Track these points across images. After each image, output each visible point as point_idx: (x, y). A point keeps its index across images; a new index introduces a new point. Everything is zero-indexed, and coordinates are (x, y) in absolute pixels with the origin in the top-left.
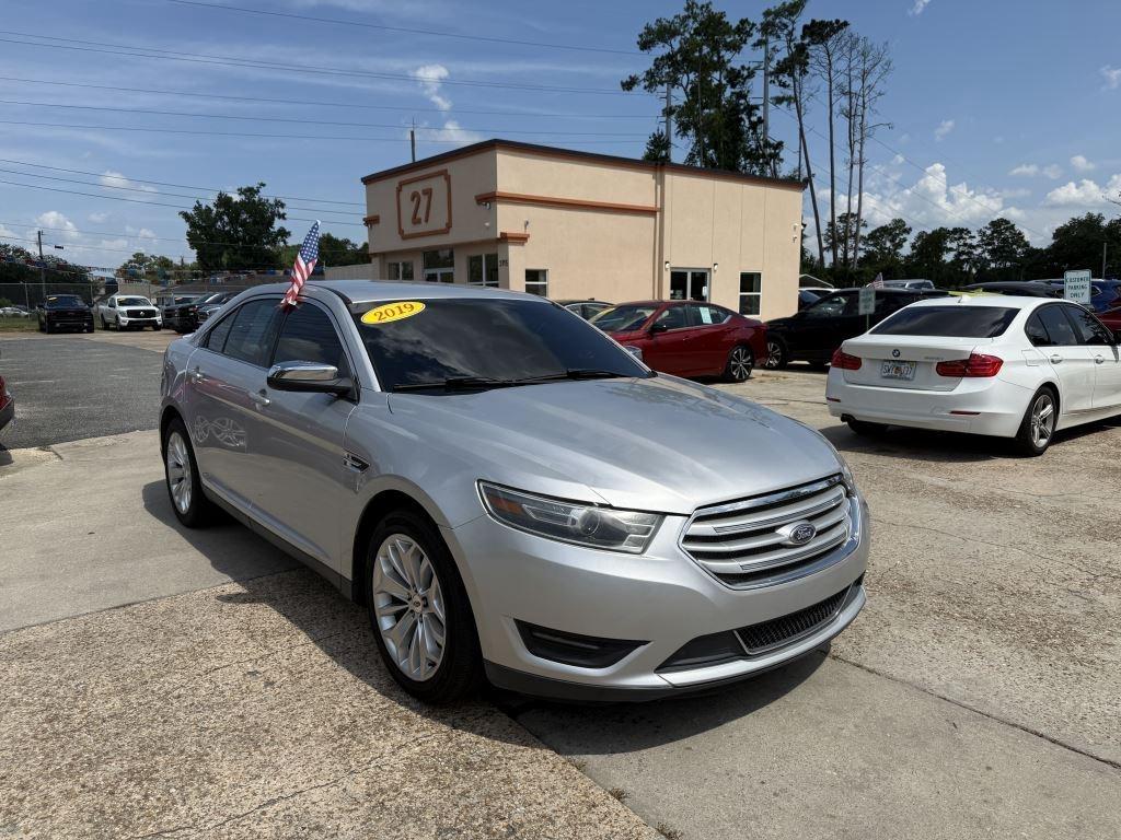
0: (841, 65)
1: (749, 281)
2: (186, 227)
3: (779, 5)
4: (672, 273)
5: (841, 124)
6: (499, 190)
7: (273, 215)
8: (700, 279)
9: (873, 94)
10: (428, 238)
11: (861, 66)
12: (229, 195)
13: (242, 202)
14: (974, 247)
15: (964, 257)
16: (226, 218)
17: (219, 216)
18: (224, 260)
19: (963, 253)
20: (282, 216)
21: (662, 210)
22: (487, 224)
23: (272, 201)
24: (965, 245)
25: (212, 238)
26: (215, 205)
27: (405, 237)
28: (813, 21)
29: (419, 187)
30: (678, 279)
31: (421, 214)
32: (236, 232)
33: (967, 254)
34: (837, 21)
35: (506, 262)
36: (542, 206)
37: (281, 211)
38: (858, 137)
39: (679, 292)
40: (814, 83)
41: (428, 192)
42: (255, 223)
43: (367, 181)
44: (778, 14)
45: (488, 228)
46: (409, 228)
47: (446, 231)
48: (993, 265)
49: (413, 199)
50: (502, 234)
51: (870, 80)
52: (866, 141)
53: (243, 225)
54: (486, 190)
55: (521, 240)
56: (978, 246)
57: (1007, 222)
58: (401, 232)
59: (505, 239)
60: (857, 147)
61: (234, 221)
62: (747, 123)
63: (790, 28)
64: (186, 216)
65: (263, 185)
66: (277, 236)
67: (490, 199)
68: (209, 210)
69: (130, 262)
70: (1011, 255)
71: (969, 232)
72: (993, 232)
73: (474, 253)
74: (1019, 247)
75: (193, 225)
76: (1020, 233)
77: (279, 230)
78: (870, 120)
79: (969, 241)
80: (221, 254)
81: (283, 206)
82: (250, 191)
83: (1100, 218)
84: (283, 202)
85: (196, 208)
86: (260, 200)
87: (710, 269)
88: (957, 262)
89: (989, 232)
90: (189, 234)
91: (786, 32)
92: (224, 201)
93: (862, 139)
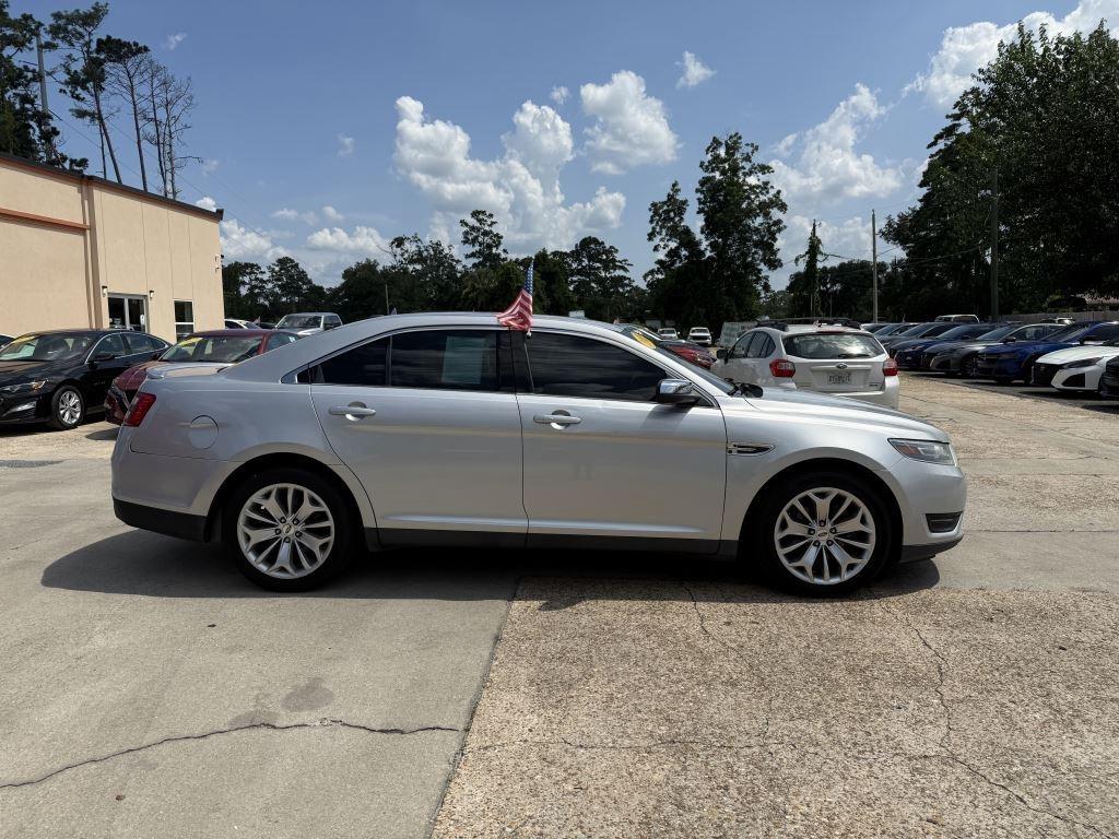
0: (143, 90)
1: (183, 311)
3: (71, 11)
4: (109, 299)
5: (150, 151)
8: (137, 306)
9: (179, 126)
11: (164, 95)
14: (265, 282)
15: (257, 291)
19: (256, 287)
21: (92, 228)
24: (257, 279)
28: (109, 37)
30: (116, 306)
33: (260, 288)
34: (136, 44)
38: (168, 166)
39: (118, 320)
40: (114, 101)
44: (71, 19)
48: (284, 299)
51: (175, 111)
52: (176, 171)
56: (269, 281)
57: (292, 261)
60: (169, 176)
62: (37, 132)
63: (87, 38)
70: (298, 291)
71: (259, 268)
72: (281, 269)
74: (304, 283)
76: (303, 272)
78: (178, 152)
79: (259, 276)
83: (375, 264)
87: (145, 296)
88: (252, 295)
89: (277, 269)
91: (82, 41)
93: (173, 169)
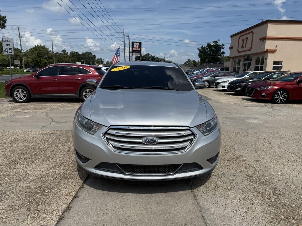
2: (198, 52)
6: (267, 36)
7: (221, 48)
10: (245, 52)
12: (210, 43)
13: (213, 45)
16: (208, 49)
17: (207, 49)
18: (207, 60)
20: (223, 48)
22: (262, 47)
23: (221, 44)
25: (204, 55)
26: (206, 46)
27: (239, 52)
29: (244, 37)
31: (244, 45)
32: (211, 53)
35: (266, 59)
36: (283, 40)
37: (223, 47)
41: (247, 38)
42: (216, 50)
43: (232, 36)
45: (262, 48)
46: (240, 49)
47: (250, 50)
49: (242, 41)
50: (266, 50)
53: (213, 51)
54: (263, 36)
55: (273, 51)
58: (238, 50)
59: (267, 51)
61: (211, 50)
64: (199, 49)
65: (219, 40)
66: (221, 54)
67: (264, 39)
68: (205, 47)
69: (187, 61)
73: (257, 56)
75: (200, 52)
77: (222, 52)
80: (206, 59)
81: (224, 45)
82: (216, 42)
84: (224, 44)
85: (201, 47)
86: (218, 44)
90: (199, 54)
92: (209, 45)
